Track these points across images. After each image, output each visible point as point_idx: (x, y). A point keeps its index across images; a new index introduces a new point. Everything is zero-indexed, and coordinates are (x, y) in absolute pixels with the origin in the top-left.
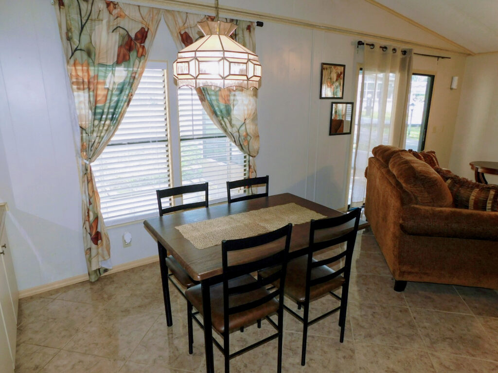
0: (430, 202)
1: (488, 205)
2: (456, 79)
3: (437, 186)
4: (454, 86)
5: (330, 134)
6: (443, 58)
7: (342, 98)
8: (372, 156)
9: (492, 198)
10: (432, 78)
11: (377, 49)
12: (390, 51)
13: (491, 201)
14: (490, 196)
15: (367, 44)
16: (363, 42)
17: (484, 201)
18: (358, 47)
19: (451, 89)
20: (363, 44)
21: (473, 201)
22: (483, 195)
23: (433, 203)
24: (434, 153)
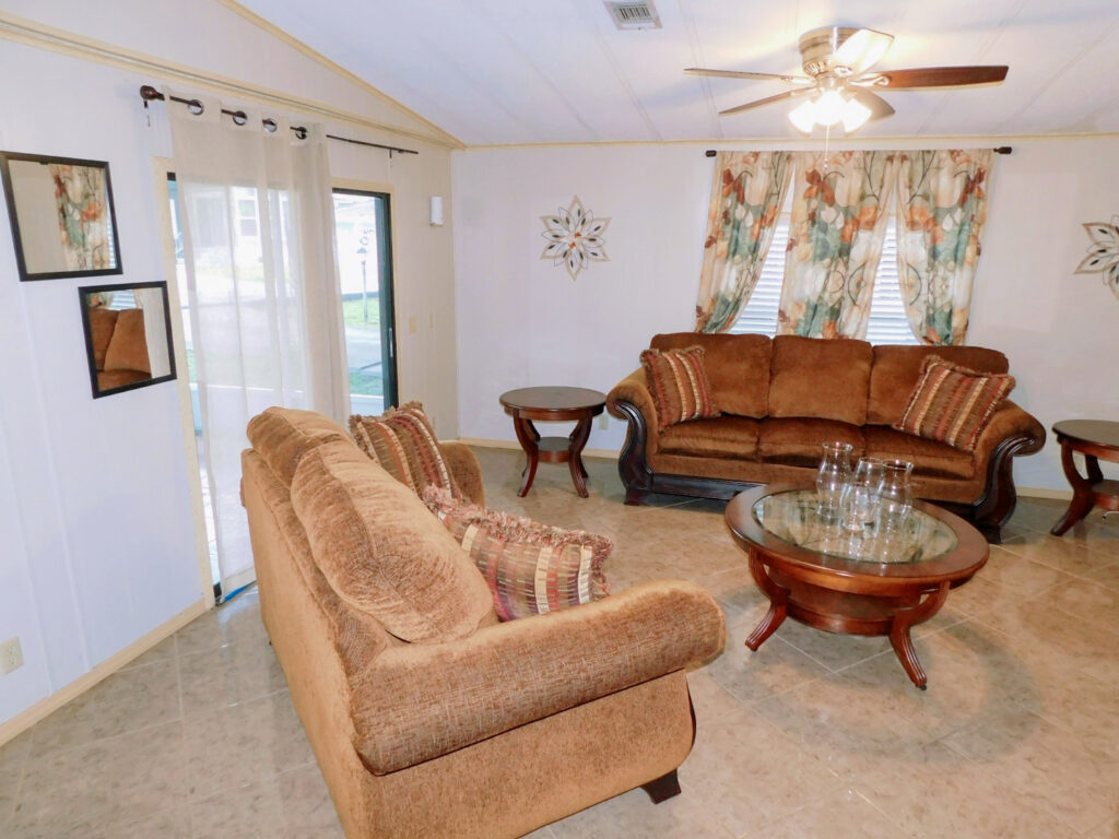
0: (432, 636)
1: (580, 586)
2: (437, 202)
3: (443, 579)
4: (437, 218)
5: (97, 393)
6: (401, 151)
7: (118, 271)
8: (249, 446)
9: (588, 566)
10: (385, 200)
11: (212, 114)
12: (254, 124)
13: (587, 576)
14: (582, 564)
15: (172, 98)
16: (159, 90)
17: (569, 579)
18: (146, 105)
19: (432, 225)
20: (160, 97)
21: (544, 583)
22: (565, 565)
23: (440, 636)
24: (420, 406)
